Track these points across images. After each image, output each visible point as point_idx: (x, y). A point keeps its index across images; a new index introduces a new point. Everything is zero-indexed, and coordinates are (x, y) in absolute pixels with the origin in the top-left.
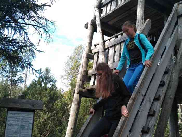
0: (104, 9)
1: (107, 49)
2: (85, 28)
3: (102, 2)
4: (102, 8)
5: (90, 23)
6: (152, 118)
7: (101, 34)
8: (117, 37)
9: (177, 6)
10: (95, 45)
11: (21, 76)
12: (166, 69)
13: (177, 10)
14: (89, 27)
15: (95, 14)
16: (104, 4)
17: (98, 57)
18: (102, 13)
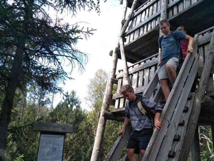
0: (127, 38)
1: (130, 74)
2: (110, 55)
3: (126, 32)
4: (126, 37)
5: (114, 51)
6: (177, 143)
7: (125, 60)
8: (140, 64)
9: (197, 36)
10: (119, 71)
11: (48, 98)
12: (189, 95)
13: (197, 40)
14: (114, 54)
15: (119, 43)
16: (127, 33)
17: (122, 82)
18: (125, 42)
